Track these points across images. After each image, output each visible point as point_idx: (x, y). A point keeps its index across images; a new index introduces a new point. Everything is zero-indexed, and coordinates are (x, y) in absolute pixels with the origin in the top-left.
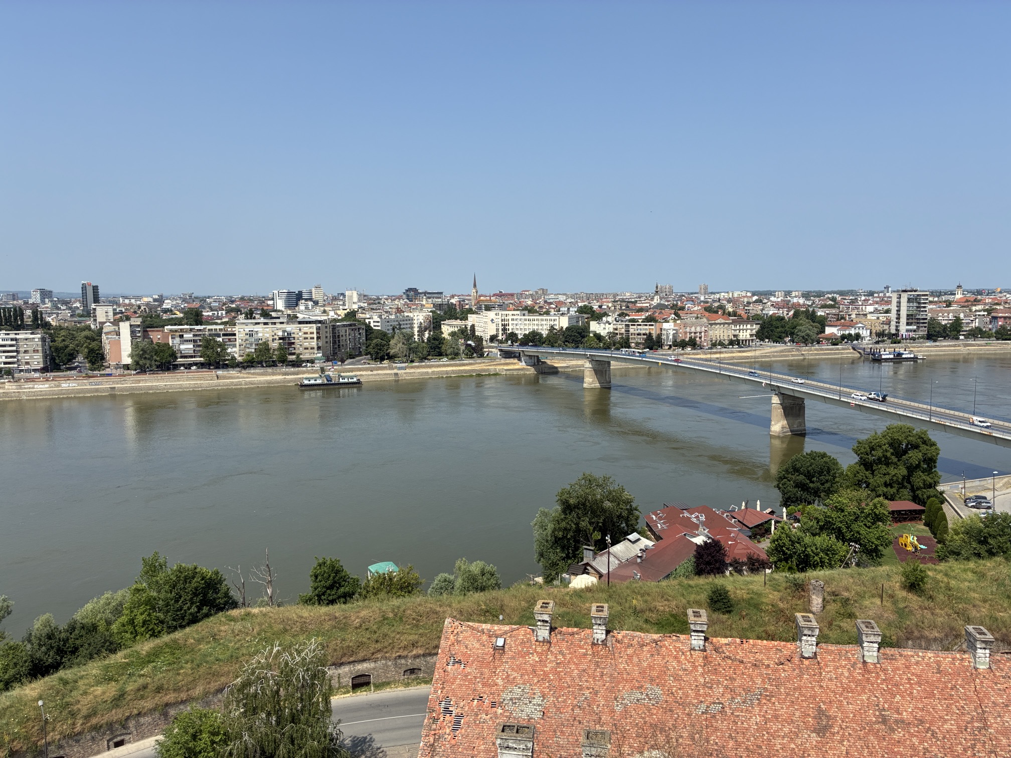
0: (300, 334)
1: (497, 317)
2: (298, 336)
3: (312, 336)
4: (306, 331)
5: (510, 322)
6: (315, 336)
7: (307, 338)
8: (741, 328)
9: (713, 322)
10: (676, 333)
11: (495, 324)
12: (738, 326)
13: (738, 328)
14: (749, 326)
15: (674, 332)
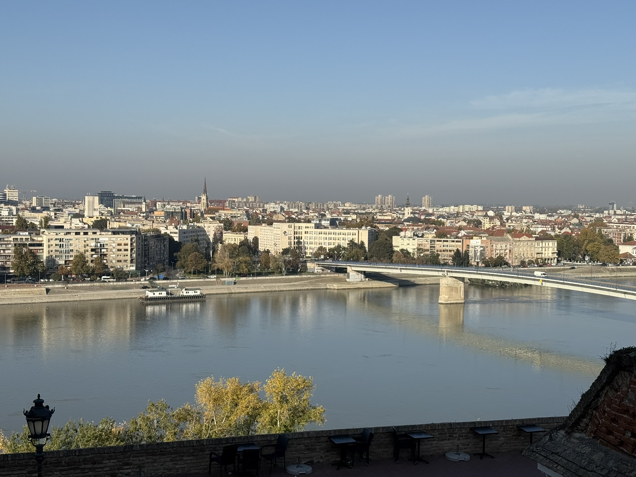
0: (114, 245)
1: (290, 229)
2: (111, 247)
3: (126, 247)
4: (120, 242)
5: (304, 235)
6: (129, 247)
7: (121, 250)
8: (544, 246)
9: (518, 239)
10: (484, 250)
11: (288, 236)
12: (541, 243)
13: (541, 246)
14: (551, 244)
15: (482, 249)
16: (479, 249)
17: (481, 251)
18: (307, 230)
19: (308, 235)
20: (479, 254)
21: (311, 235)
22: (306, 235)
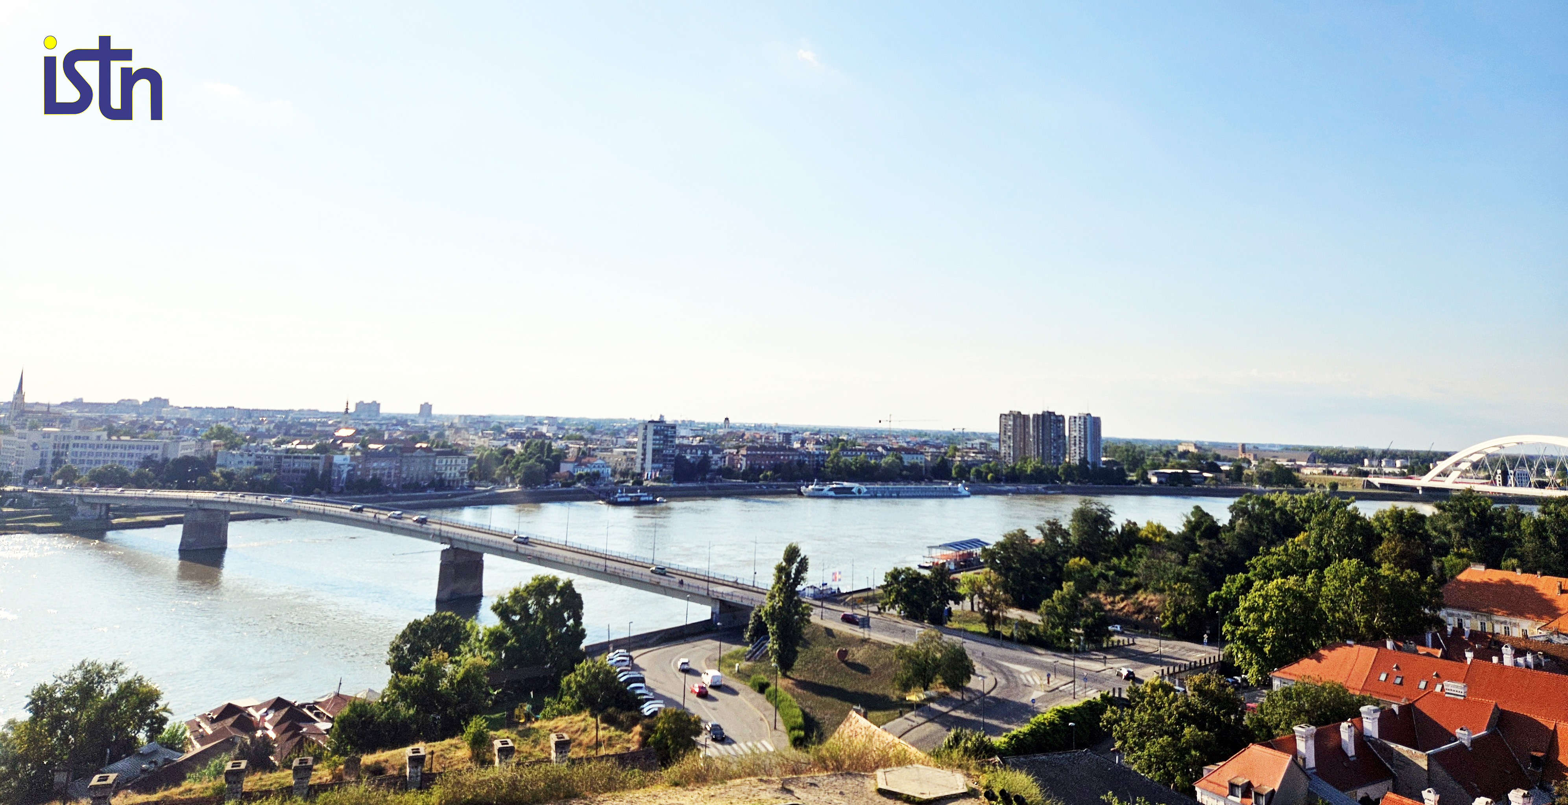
1: (46, 440)
8: (449, 463)
9: (409, 454)
10: (353, 470)
11: (39, 452)
12: (444, 461)
13: (444, 463)
14: (459, 461)
15: (350, 468)
16: (346, 469)
17: (349, 471)
18: (77, 441)
19: (79, 450)
20: (344, 475)
21: (83, 450)
22: (76, 449)
